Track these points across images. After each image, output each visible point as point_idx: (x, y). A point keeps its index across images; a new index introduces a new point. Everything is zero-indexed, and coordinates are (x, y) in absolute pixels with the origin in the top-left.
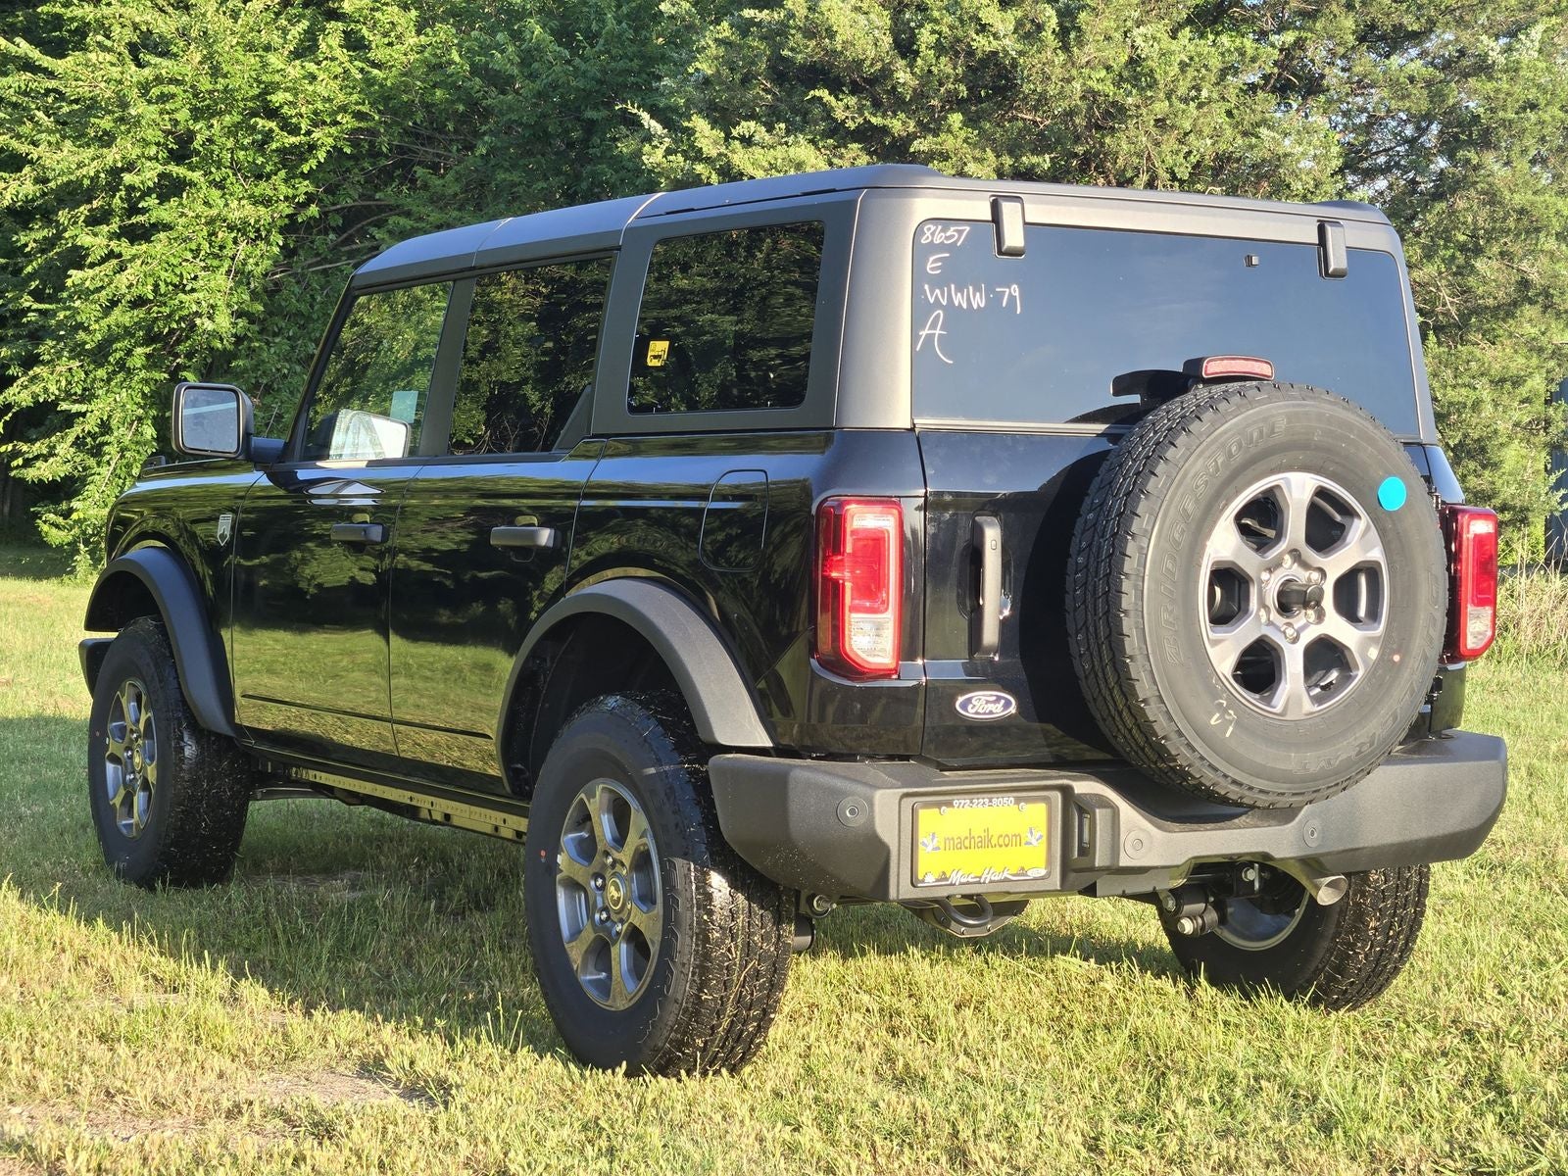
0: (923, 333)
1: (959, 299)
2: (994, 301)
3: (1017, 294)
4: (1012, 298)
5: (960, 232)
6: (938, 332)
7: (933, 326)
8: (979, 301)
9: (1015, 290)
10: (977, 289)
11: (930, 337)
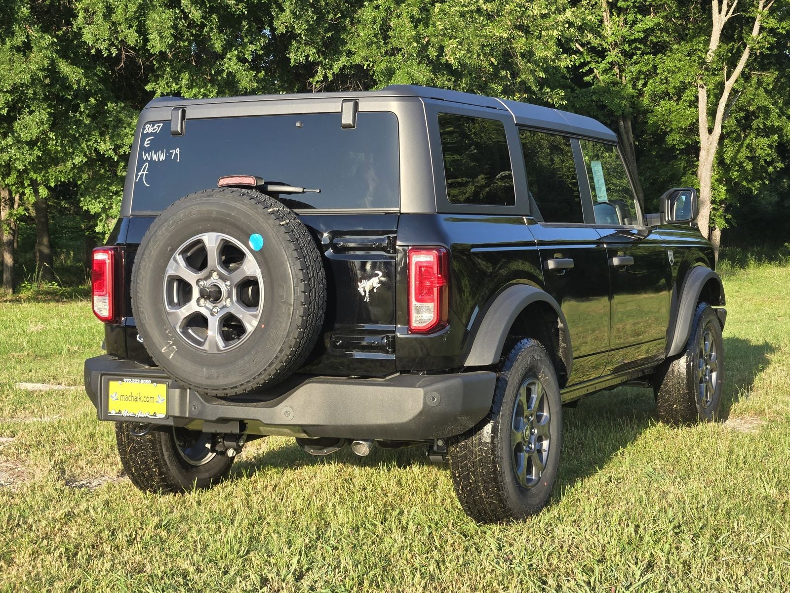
0: (140, 174)
1: (155, 158)
2: (168, 157)
3: (178, 153)
4: (176, 154)
5: (159, 126)
6: (145, 172)
7: (144, 171)
8: (162, 157)
9: (178, 151)
10: (162, 152)
11: (142, 175)
